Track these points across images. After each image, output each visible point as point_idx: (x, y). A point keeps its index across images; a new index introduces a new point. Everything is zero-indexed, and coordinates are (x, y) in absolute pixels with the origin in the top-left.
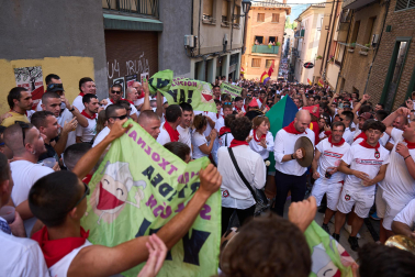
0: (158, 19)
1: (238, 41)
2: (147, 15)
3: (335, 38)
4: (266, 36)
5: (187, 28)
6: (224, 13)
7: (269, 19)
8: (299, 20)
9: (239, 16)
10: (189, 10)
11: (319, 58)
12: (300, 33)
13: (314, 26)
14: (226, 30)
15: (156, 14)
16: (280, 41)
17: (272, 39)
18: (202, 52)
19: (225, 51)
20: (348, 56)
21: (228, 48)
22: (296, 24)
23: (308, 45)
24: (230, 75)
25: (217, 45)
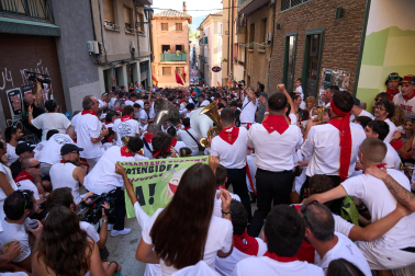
0: (54, 23)
1: (145, 48)
2: (38, 18)
3: (236, 41)
4: (173, 44)
5: (89, 33)
6: (126, 20)
7: (172, 28)
8: (201, 29)
9: (142, 23)
10: (88, 15)
11: (225, 60)
12: (204, 41)
13: (216, 32)
14: (131, 37)
15: (50, 18)
16: (186, 48)
17: (179, 47)
18: (110, 60)
19: (133, 58)
20: (250, 56)
21: (136, 56)
22: (199, 33)
23: (212, 51)
24: (143, 83)
25: (124, 53)
